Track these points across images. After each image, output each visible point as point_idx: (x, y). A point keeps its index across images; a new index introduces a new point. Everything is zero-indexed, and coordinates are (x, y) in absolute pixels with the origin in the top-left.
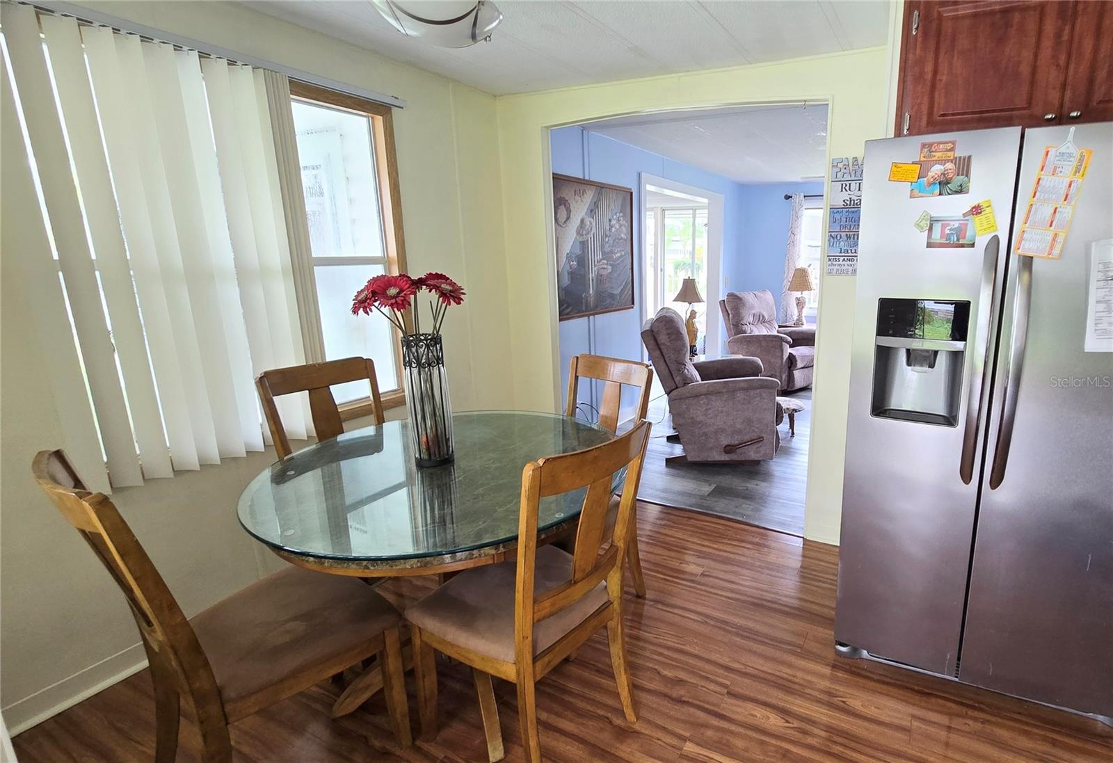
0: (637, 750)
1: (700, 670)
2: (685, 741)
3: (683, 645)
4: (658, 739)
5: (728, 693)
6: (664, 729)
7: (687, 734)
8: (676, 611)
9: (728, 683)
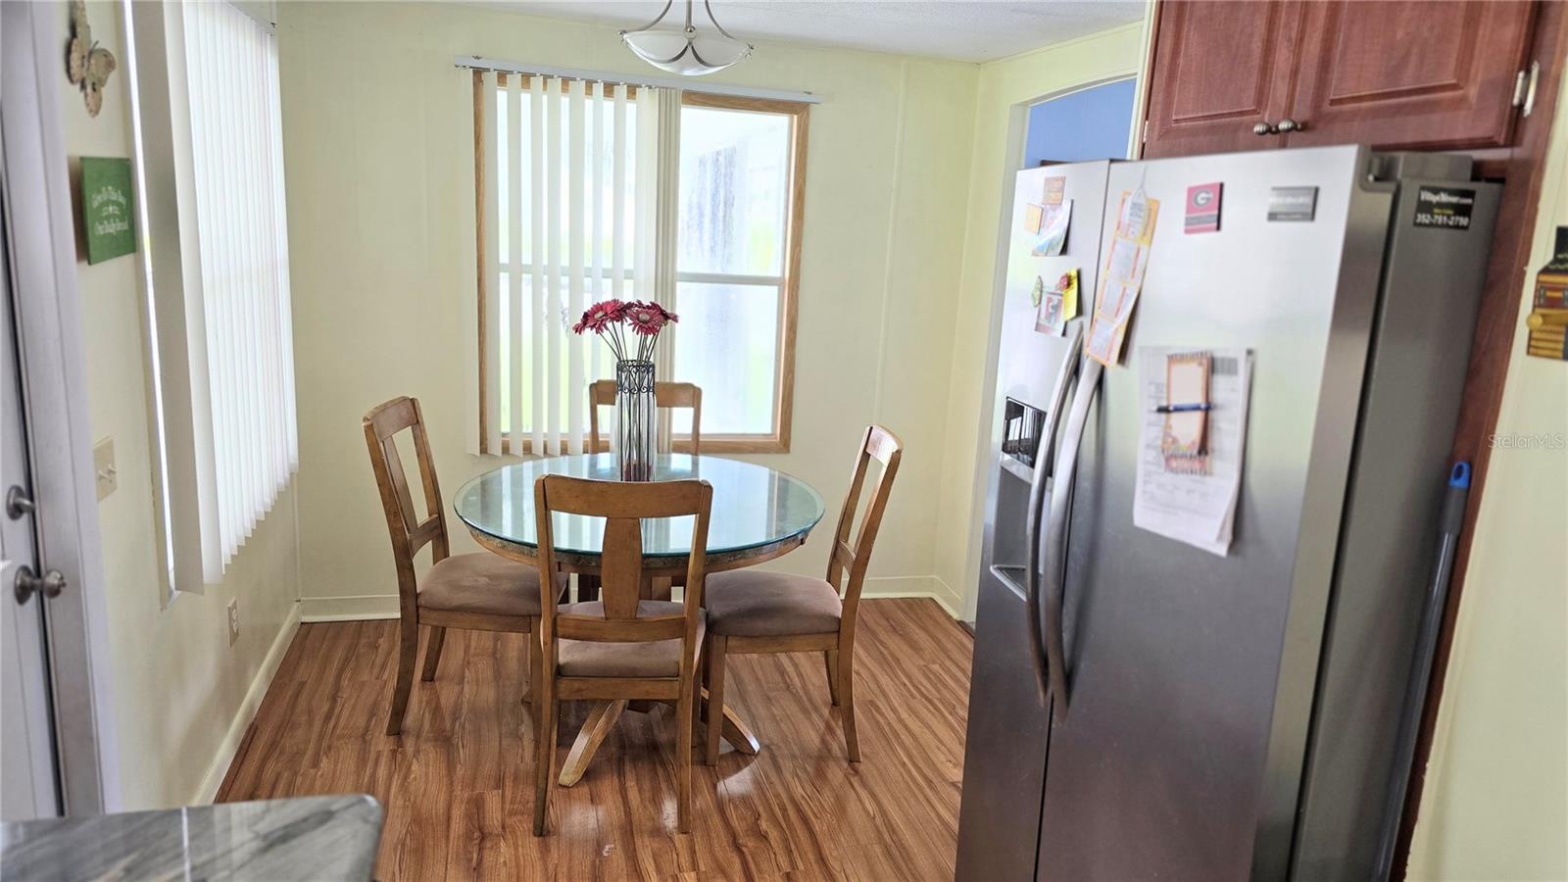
0: (652, 849)
1: (796, 844)
2: (695, 870)
3: (816, 817)
4: (678, 855)
5: (788, 875)
6: (693, 852)
7: (703, 868)
8: (864, 794)
9: (801, 867)
